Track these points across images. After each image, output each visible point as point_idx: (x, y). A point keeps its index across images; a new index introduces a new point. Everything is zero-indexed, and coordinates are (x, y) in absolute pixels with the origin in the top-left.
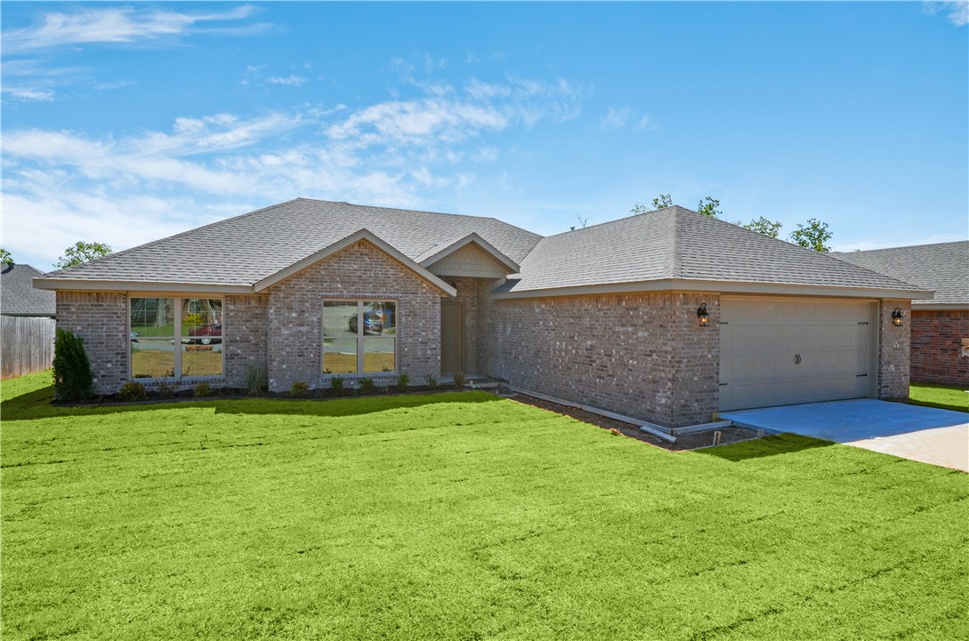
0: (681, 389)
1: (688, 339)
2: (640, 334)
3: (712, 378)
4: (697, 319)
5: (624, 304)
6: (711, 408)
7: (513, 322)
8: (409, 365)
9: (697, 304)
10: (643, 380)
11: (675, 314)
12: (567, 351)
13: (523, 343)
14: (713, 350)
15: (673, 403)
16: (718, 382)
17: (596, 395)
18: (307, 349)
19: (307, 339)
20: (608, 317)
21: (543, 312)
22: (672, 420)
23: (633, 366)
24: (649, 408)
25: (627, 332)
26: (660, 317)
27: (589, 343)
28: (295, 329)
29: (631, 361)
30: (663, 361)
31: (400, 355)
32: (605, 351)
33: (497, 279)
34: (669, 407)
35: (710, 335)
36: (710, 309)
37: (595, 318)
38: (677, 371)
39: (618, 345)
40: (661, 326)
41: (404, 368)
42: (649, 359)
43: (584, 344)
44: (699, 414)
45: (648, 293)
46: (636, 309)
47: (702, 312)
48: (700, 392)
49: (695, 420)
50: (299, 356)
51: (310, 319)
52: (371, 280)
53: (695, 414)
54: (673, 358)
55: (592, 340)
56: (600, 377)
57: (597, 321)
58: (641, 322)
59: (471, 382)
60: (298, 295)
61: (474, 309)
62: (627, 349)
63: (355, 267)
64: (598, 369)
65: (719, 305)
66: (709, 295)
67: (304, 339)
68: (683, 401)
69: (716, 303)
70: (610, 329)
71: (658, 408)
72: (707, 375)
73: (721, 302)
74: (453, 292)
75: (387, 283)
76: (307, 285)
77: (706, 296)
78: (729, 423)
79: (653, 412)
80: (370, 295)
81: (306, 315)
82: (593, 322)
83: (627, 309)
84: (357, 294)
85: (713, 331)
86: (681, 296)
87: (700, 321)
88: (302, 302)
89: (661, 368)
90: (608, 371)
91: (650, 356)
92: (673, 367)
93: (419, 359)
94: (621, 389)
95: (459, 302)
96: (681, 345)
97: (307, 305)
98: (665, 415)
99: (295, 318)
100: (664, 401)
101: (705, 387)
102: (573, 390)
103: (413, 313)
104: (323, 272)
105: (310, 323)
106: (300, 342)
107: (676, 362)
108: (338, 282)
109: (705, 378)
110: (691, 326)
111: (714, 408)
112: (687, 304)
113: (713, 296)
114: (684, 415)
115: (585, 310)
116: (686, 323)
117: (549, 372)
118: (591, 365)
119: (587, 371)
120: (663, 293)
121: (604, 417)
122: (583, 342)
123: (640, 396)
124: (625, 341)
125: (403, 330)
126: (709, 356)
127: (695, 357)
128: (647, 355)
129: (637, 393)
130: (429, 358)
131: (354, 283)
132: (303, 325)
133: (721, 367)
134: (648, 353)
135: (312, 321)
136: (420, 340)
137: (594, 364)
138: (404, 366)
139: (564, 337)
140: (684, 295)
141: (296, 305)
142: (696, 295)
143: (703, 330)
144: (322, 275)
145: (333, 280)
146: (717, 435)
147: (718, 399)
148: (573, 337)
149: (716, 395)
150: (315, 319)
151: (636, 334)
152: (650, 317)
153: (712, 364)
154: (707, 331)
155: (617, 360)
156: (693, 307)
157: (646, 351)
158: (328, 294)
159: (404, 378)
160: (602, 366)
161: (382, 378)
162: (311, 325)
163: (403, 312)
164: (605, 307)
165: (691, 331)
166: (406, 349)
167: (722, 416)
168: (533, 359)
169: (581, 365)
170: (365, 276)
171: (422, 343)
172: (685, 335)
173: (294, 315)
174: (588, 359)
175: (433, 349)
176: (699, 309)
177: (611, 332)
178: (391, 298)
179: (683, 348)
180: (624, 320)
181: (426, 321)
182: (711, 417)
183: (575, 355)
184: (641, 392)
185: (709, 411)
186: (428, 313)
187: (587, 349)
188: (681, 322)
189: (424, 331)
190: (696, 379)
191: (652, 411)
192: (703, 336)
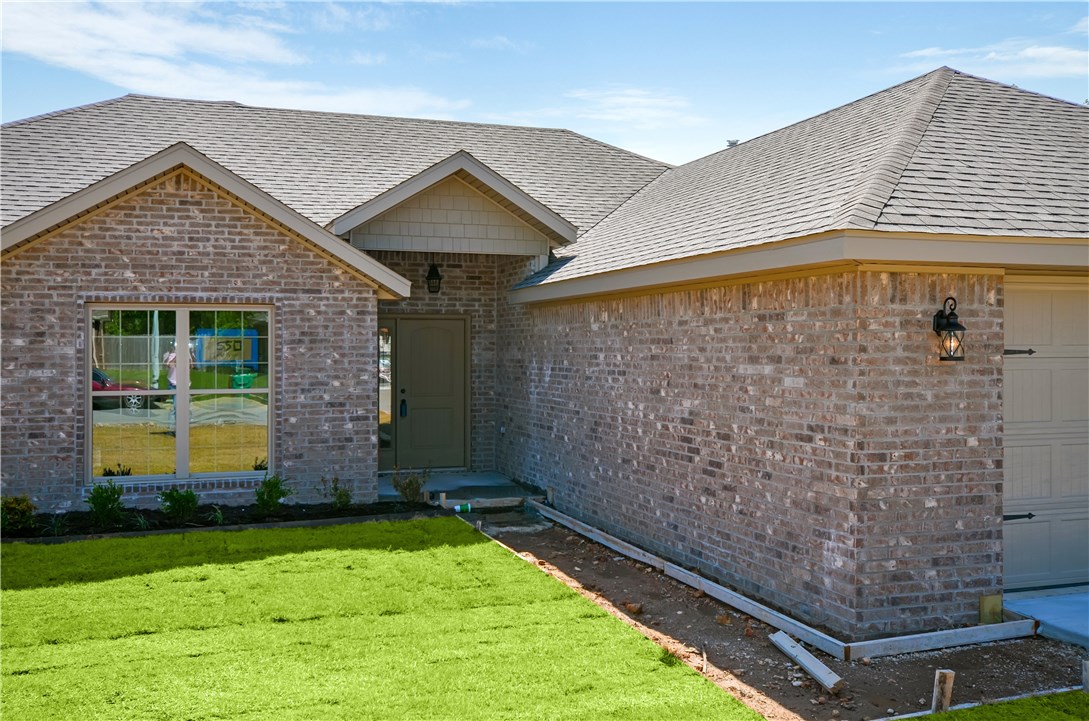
0: (885, 533)
1: (908, 396)
2: (788, 382)
3: (980, 500)
4: (934, 343)
5: (755, 304)
6: (977, 583)
7: (555, 356)
8: (300, 456)
9: (933, 299)
10: (795, 503)
11: (864, 326)
12: (647, 425)
13: (571, 406)
14: (985, 426)
15: (860, 568)
16: (999, 510)
17: (701, 536)
18: (51, 420)
19: (52, 396)
20: (723, 340)
21: (603, 330)
22: (860, 617)
23: (773, 465)
24: (807, 578)
25: (762, 377)
26: (831, 335)
27: (687, 404)
28: (21, 375)
29: (769, 453)
30: (838, 455)
31: (281, 433)
32: (717, 427)
33: (528, 258)
34: (852, 580)
35: (972, 384)
36: (973, 313)
37: (699, 342)
38: (872, 483)
39: (743, 410)
40: (834, 361)
41: (287, 464)
42: (808, 447)
43: (677, 408)
44: (943, 598)
45: (803, 271)
46: (780, 317)
47: (945, 323)
48: (944, 539)
49: (930, 616)
50: (32, 436)
51: (58, 351)
52: (206, 261)
53: (929, 599)
54: (860, 446)
55: (693, 397)
56: (709, 492)
57: (702, 350)
58: (788, 351)
59: (443, 495)
60: (29, 296)
61: (493, 326)
62: (760, 421)
63: (168, 231)
64: (705, 472)
65: (1000, 303)
66: (969, 275)
67: (44, 396)
68: (891, 565)
69: (992, 297)
70: (728, 369)
71: (827, 581)
72: (964, 493)
73: (1006, 298)
74: (402, 287)
75: (248, 269)
76: (49, 274)
77: (962, 277)
78: (1026, 627)
79: (817, 591)
80: (205, 295)
81: (49, 342)
82: (696, 354)
83: (762, 318)
84: (173, 293)
85: (982, 372)
86: (884, 277)
87: (942, 347)
88: (38, 312)
89: (834, 473)
90: (723, 476)
91: (810, 439)
92: (862, 470)
93: (325, 441)
94: (749, 525)
95: (457, 313)
96: (886, 412)
97: (52, 319)
98: (843, 600)
99: (21, 349)
100: (839, 563)
101: (960, 525)
102: (659, 521)
103: (310, 338)
104: (88, 244)
105: (58, 361)
106: (32, 404)
107: (872, 457)
108: (125, 267)
109: (959, 501)
110: (915, 361)
111: (987, 583)
112: (904, 300)
113: (981, 278)
114: (894, 602)
115: (681, 323)
116: (900, 353)
117: (616, 474)
118: (691, 460)
119: (684, 476)
120: (836, 269)
121: (705, 595)
122: (675, 402)
123: (788, 545)
124: (758, 401)
125: (285, 375)
126: (973, 442)
127: (927, 445)
128: (801, 438)
129: (782, 538)
130: (350, 440)
131: (165, 269)
132: (41, 366)
133: (1006, 470)
134: (806, 432)
135: (63, 357)
136: (327, 397)
137: (697, 459)
138: (287, 458)
139: (641, 391)
140: (893, 275)
141: (24, 320)
142: (928, 275)
143: (952, 372)
144: (88, 251)
145: (113, 263)
146: (943, 679)
147: (998, 557)
148: (659, 391)
149: (995, 547)
150: (70, 351)
151: (780, 381)
152: (810, 338)
153: (982, 465)
154: (963, 374)
155: (740, 448)
156: (922, 308)
157: (801, 427)
158: (102, 294)
159: (273, 487)
160: (712, 463)
161: (234, 485)
162: (62, 365)
163: (285, 334)
164: (719, 315)
165: (915, 373)
166: (293, 420)
167: (1013, 603)
168: (587, 442)
169: (672, 460)
170: (192, 252)
171: (332, 405)
172: (898, 383)
173: (19, 342)
174: (686, 445)
175: (358, 418)
176: (940, 315)
177: (729, 379)
178: (256, 302)
179: (891, 421)
180: (754, 346)
181: (343, 355)
182: (978, 607)
183: (661, 435)
184: (790, 534)
185: (972, 590)
186: (347, 336)
187: (684, 421)
188: (886, 348)
189: (337, 377)
190: (931, 503)
191: (813, 588)
192: (952, 387)
